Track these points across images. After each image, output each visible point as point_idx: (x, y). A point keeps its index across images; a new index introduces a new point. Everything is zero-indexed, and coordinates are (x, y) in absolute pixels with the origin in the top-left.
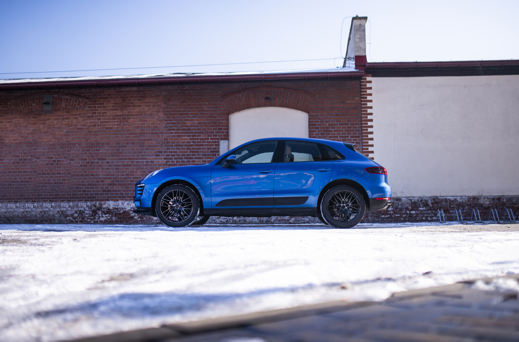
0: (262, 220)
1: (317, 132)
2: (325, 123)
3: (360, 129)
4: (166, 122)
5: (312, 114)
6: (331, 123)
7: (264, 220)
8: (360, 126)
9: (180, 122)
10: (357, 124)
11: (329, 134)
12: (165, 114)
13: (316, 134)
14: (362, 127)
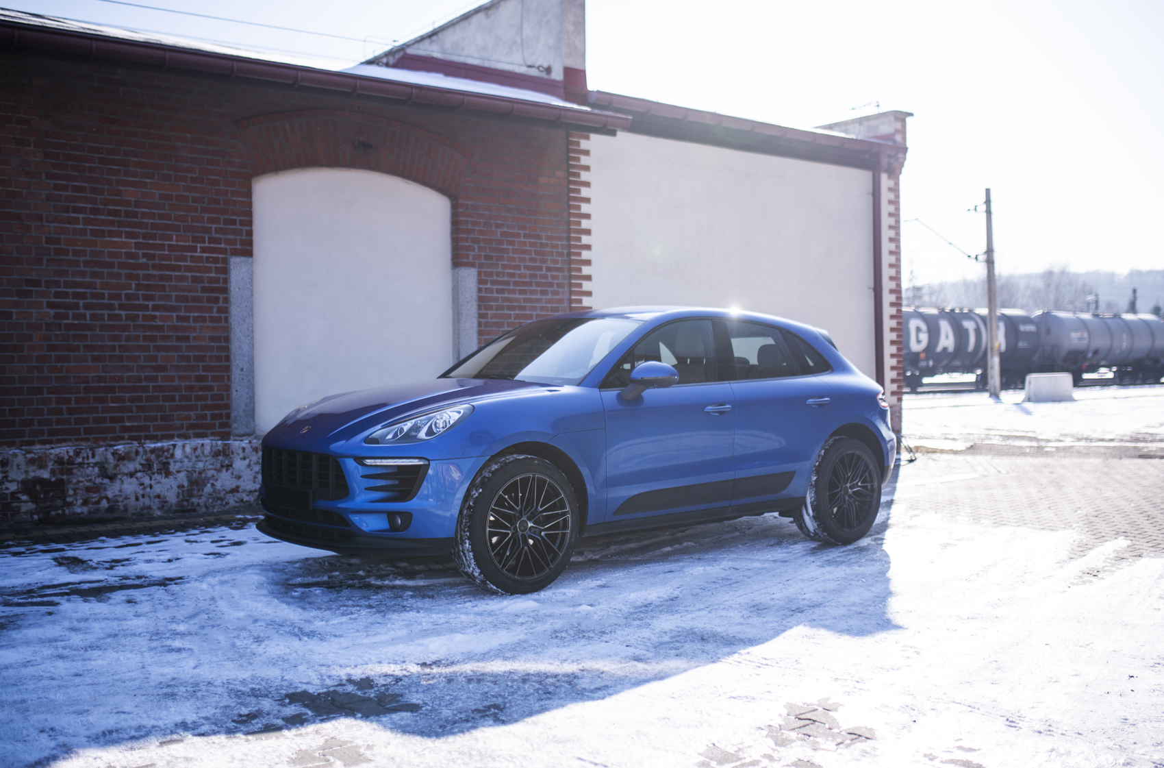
1: (476, 250)
2: (493, 229)
3: (565, 251)
6: (505, 230)
8: (565, 243)
10: (560, 239)
11: (503, 258)
12: (46, 155)
13: (473, 257)
14: (569, 247)
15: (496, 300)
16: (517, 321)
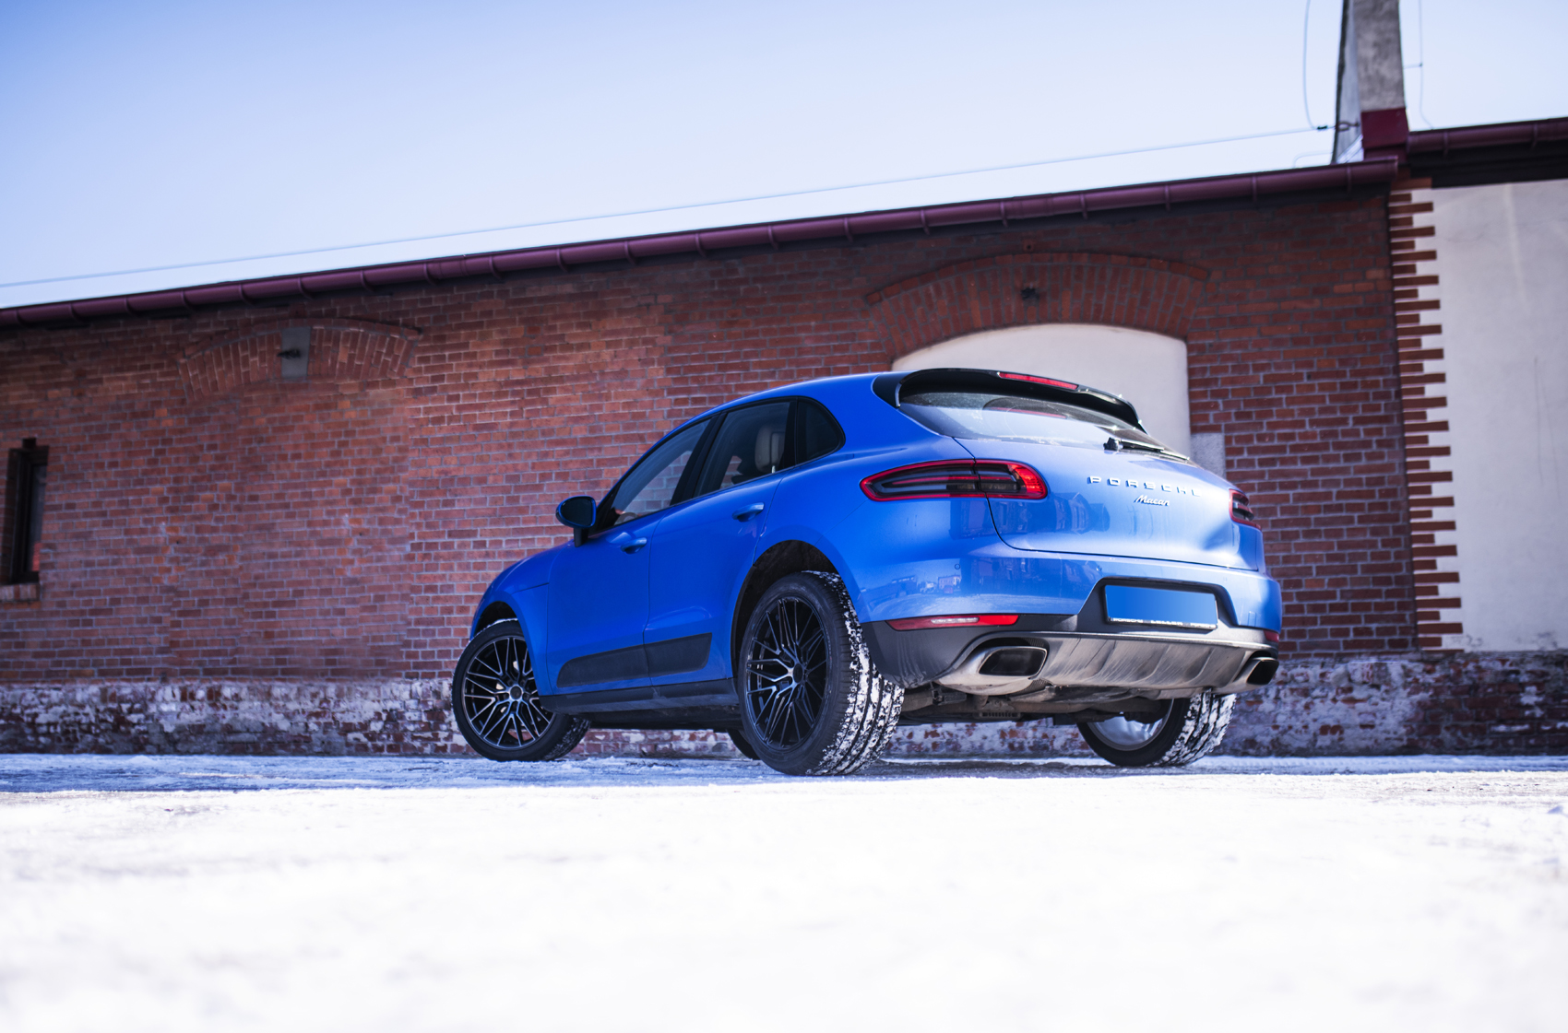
0: (1016, 745)
1: (1221, 407)
2: (1251, 373)
3: (1393, 390)
4: (672, 397)
5: (1200, 342)
6: (1273, 371)
7: (1026, 745)
8: (1391, 376)
9: (720, 395)
10: (1381, 372)
11: (1269, 414)
12: (669, 371)
13: (1217, 417)
14: (1400, 381)
15: (1261, 475)
16: (1300, 504)
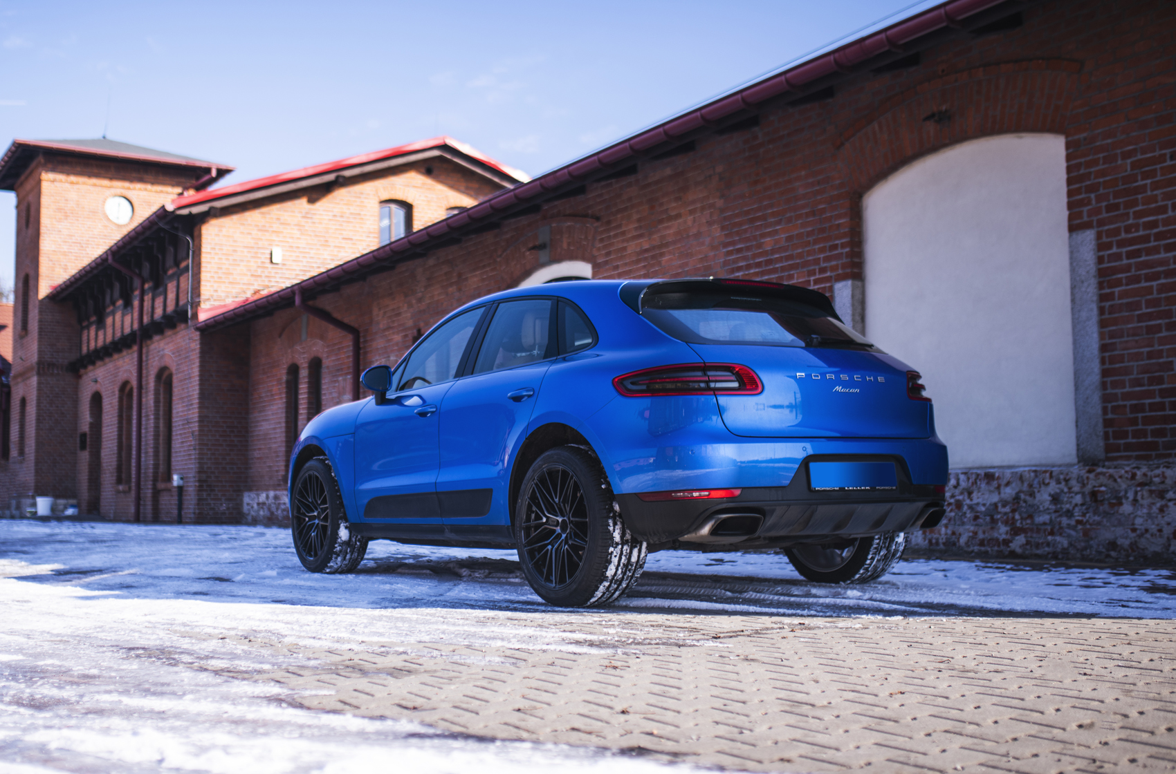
0: (934, 541)
1: (1094, 202)
4: (725, 250)
5: (1076, 137)
6: (1139, 157)
7: (940, 541)
9: (751, 244)
11: (1134, 203)
12: (723, 228)
13: (1090, 214)
15: (1127, 268)
